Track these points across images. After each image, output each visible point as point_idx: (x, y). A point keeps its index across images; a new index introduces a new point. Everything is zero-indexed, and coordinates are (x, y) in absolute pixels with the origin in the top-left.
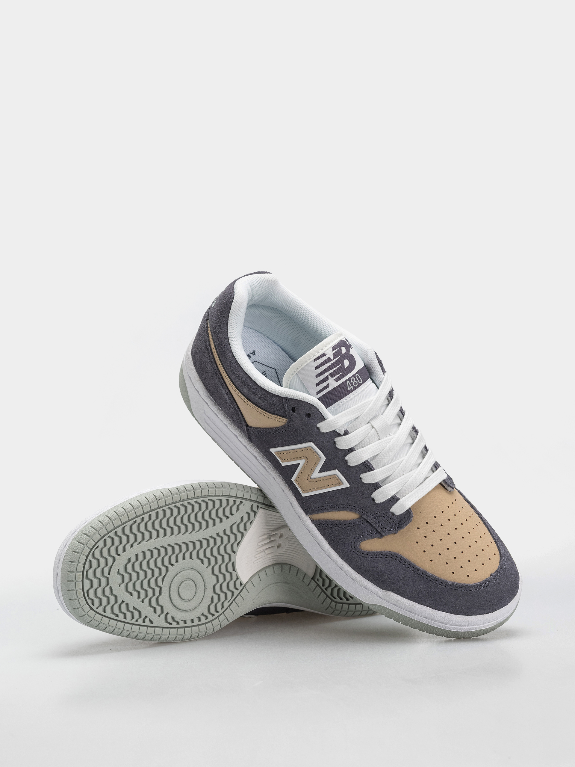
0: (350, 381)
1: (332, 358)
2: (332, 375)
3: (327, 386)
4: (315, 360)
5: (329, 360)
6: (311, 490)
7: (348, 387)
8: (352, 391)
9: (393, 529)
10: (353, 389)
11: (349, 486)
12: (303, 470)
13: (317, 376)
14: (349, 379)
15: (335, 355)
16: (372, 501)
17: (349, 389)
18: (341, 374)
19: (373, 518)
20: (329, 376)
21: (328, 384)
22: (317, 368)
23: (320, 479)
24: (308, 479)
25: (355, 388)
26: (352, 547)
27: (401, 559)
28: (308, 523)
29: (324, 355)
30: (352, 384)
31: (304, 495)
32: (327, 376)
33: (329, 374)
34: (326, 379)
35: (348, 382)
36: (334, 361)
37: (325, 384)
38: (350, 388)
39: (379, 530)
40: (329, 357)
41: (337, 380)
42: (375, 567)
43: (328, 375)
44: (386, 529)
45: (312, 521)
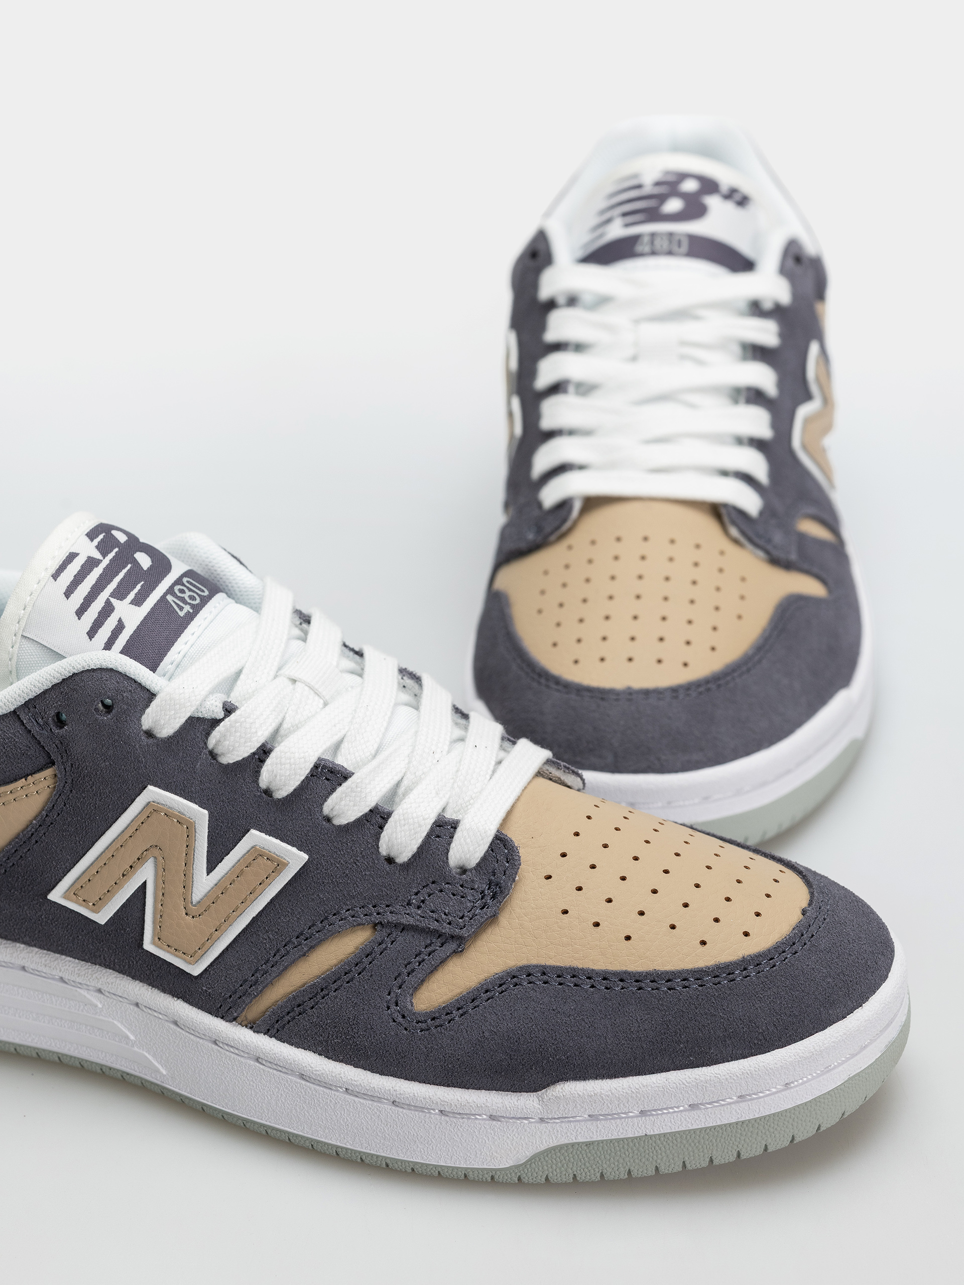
0: (174, 595)
1: (97, 555)
2: (120, 594)
3: (120, 627)
4: (55, 576)
5: (91, 563)
6: (211, 940)
7: (177, 610)
8: (190, 617)
9: (482, 909)
10: (191, 611)
11: (305, 857)
12: (162, 895)
13: (80, 612)
14: (170, 591)
15: (104, 549)
16: (387, 867)
17: (182, 614)
18: (143, 585)
19: (413, 910)
20: (112, 600)
21: (120, 621)
22: (68, 593)
23: (221, 890)
24: (187, 914)
25: (197, 609)
26: (394, 1021)
27: (544, 974)
28: (243, 1039)
29: (72, 557)
30: (183, 600)
31: (196, 970)
32: (108, 603)
33: (109, 594)
34: (108, 609)
35: (170, 598)
36: (106, 562)
37: (110, 624)
38: (185, 611)
39: (447, 929)
40: (89, 557)
41: (138, 601)
42: (487, 1034)
43: (108, 599)
44: (462, 918)
45: (251, 1028)
